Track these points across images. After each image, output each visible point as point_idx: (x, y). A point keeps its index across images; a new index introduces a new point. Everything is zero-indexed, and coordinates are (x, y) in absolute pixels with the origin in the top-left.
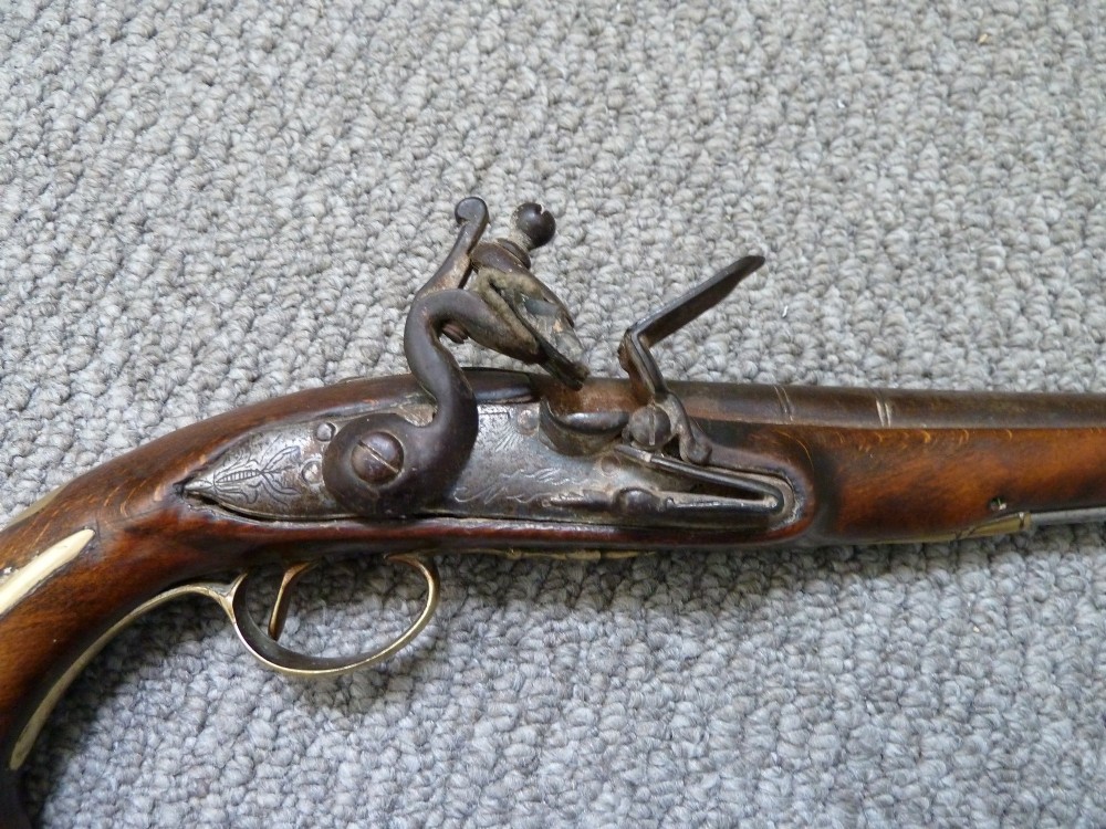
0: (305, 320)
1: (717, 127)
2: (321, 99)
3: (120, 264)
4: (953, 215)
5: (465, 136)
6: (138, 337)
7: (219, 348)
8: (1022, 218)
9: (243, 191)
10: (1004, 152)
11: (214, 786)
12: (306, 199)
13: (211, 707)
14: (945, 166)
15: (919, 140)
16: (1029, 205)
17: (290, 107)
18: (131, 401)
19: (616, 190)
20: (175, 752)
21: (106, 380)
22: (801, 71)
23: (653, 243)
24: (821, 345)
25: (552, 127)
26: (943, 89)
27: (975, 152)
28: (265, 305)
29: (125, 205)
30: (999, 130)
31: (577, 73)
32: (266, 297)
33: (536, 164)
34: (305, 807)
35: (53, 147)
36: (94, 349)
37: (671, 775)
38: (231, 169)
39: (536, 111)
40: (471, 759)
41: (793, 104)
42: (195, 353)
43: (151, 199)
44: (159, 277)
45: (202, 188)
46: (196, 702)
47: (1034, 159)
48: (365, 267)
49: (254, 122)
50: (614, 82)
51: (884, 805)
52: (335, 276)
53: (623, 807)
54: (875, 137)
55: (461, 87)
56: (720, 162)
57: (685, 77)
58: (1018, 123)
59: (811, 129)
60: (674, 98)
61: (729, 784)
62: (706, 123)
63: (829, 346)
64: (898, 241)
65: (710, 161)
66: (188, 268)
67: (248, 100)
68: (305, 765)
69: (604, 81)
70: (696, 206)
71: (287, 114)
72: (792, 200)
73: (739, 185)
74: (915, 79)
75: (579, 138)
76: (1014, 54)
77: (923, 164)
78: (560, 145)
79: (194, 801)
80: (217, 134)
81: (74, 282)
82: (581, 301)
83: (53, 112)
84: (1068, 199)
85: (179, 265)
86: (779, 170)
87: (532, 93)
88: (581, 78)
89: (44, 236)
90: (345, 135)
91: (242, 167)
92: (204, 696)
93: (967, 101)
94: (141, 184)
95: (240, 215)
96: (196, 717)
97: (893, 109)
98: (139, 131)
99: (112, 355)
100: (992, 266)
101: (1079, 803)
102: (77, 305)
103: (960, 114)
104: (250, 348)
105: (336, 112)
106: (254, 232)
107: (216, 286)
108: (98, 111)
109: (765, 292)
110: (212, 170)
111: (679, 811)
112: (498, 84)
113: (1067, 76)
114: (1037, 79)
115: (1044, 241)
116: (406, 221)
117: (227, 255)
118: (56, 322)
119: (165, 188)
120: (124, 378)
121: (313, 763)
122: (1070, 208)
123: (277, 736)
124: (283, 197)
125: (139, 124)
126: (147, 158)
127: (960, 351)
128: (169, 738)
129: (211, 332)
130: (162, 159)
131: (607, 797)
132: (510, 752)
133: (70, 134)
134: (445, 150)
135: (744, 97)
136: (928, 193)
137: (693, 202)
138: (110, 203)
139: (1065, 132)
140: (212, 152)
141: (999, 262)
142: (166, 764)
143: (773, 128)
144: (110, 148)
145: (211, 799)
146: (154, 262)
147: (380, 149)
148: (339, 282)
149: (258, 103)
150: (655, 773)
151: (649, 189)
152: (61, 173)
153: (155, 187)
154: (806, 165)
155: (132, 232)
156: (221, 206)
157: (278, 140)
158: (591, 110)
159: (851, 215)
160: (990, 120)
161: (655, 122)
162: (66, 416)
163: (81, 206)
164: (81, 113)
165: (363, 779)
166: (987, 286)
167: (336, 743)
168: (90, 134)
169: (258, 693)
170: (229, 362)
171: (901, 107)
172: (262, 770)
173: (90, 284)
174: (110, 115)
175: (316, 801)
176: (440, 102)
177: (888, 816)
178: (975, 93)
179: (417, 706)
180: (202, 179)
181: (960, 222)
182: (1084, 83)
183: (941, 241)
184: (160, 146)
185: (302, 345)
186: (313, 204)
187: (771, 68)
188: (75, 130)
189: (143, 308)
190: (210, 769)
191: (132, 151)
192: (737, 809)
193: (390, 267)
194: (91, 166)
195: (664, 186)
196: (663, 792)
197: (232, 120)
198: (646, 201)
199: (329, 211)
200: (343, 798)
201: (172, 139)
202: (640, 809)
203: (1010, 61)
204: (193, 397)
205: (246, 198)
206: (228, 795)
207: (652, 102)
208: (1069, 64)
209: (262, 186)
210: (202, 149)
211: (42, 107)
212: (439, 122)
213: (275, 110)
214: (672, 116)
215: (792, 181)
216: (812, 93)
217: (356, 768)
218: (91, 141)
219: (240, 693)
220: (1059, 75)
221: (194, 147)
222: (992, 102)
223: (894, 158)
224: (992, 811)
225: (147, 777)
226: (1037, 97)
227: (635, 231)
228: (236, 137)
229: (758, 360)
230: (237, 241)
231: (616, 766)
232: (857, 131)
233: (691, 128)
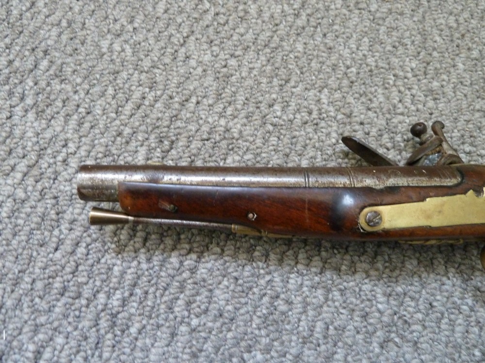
0: (110, 91)
1: (282, 26)
2: (123, 8)
3: (36, 66)
4: (374, 64)
5: (180, 25)
6: (40, 96)
7: (74, 100)
8: (401, 66)
9: (89, 41)
10: (395, 41)
11: (60, 274)
12: (114, 45)
13: (60, 242)
14: (371, 46)
15: (361, 35)
16: (404, 61)
17: (109, 11)
18: (36, 120)
19: (240, 48)
20: (44, 260)
21: (26, 111)
22: (315, 8)
23: (254, 68)
24: (320, 110)
25: (215, 23)
26: (372, 18)
27: (383, 41)
28: (94, 85)
29: (39, 44)
30: (393, 34)
31: (226, 4)
32: (95, 82)
33: (208, 37)
34: (98, 283)
35: (11, 21)
36: (22, 99)
37: (253, 275)
38: (84, 32)
39: (209, 17)
40: (169, 266)
41: (312, 19)
42: (64, 102)
43: (50, 42)
44: (51, 72)
45: (71, 39)
46: (55, 239)
47: (406, 45)
48: (136, 72)
49: (95, 16)
50: (241, 7)
51: (340, 290)
52: (124, 75)
53: (232, 287)
54: (344, 33)
55: (179, 7)
56: (282, 40)
57: (269, 8)
58: (400, 31)
59: (319, 29)
60: (264, 15)
61: (277, 279)
62: (277, 25)
63: (323, 111)
64: (351, 72)
65: (278, 39)
66: (64, 69)
67: (93, 7)
68: (99, 266)
69: (237, 7)
70: (272, 55)
71: (108, 13)
72: (310, 55)
73: (288, 48)
74: (360, 13)
75: (226, 28)
76: (399, 6)
77: (362, 44)
78: (218, 30)
79: (51, 280)
80: (79, 19)
81: (16, 73)
82: (224, 89)
83: (12, 8)
84: (419, 60)
85: (60, 68)
86: (305, 44)
87: (208, 10)
88: (227, 6)
89: (5, 54)
90: (131, 22)
91: (89, 32)
92: (58, 237)
93: (381, 22)
94: (47, 36)
95: (86, 50)
96: (54, 245)
97: (351, 24)
98: (47, 17)
99: (29, 101)
100: (388, 83)
101: (420, 292)
102: (16, 81)
103: (377, 27)
104: (87, 100)
105: (128, 13)
106: (91, 57)
107: (75, 77)
108: (31, 8)
109: (298, 89)
110: (76, 32)
111: (255, 290)
112: (194, 6)
113: (420, 15)
114: (408, 16)
115: (410, 75)
116: (155, 56)
117: (80, 65)
118: (7, 87)
119: (56, 38)
120: (34, 110)
121: (102, 266)
122: (420, 63)
123: (88, 254)
124: (105, 44)
125: (47, 14)
126: (50, 27)
127: (375, 115)
128: (42, 254)
129: (71, 94)
130: (56, 27)
131: (225, 283)
132: (186, 263)
133: (19, 16)
134: (172, 30)
135: (293, 16)
136: (364, 55)
137: (270, 54)
138: (33, 43)
139: (419, 36)
140: (77, 26)
141: (391, 82)
142: (40, 264)
143: (303, 28)
144: (35, 22)
145: (58, 279)
146: (50, 67)
147: (145, 28)
148: (126, 77)
149: (97, 8)
150: (246, 274)
151: (253, 48)
152: (14, 31)
153: (52, 38)
154: (316, 42)
155: (41, 54)
156: (79, 46)
157: (104, 23)
158: (231, 18)
159: (333, 62)
160: (389, 30)
161: (256, 23)
162: (8, 125)
163: (21, 44)
164: (24, 8)
165: (123, 273)
166: (387, 91)
167: (113, 258)
168: (27, 17)
169: (81, 237)
170: (78, 106)
171: (354, 23)
172: (80, 268)
173: (22, 74)
174: (36, 10)
175: (103, 281)
176: (171, 11)
177: (342, 295)
178: (384, 19)
179: (147, 244)
180: (72, 36)
181: (376, 66)
182: (427, 18)
183: (369, 73)
184: (55, 22)
185: (108, 100)
186: (117, 47)
187: (303, 6)
188: (21, 15)
189: (43, 84)
190: (58, 267)
191: (44, 23)
192: (279, 289)
193: (147, 72)
194: (26, 29)
195: (259, 47)
196: (249, 282)
197: (85, 14)
198: (252, 53)
199: (123, 50)
200: (114, 280)
201: (60, 21)
202: (240, 288)
203: (398, 8)
204: (62, 119)
205: (89, 43)
206: (65, 277)
207: (256, 16)
208: (421, 10)
209: (96, 40)
210: (73, 25)
211: (8, 6)
212: (170, 19)
213: (104, 12)
214: (263, 22)
215: (310, 48)
216: (319, 16)
217: (121, 268)
218: (27, 19)
219: (74, 236)
220: (417, 14)
221: (69, 23)
222: (390, 23)
223: (351, 41)
224: (384, 294)
225: (31, 269)
226: (408, 22)
227: (247, 64)
228: (87, 21)
229: (294, 114)
230: (85, 60)
231: (230, 270)
232: (337, 31)
233: (271, 26)
